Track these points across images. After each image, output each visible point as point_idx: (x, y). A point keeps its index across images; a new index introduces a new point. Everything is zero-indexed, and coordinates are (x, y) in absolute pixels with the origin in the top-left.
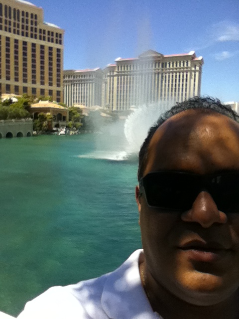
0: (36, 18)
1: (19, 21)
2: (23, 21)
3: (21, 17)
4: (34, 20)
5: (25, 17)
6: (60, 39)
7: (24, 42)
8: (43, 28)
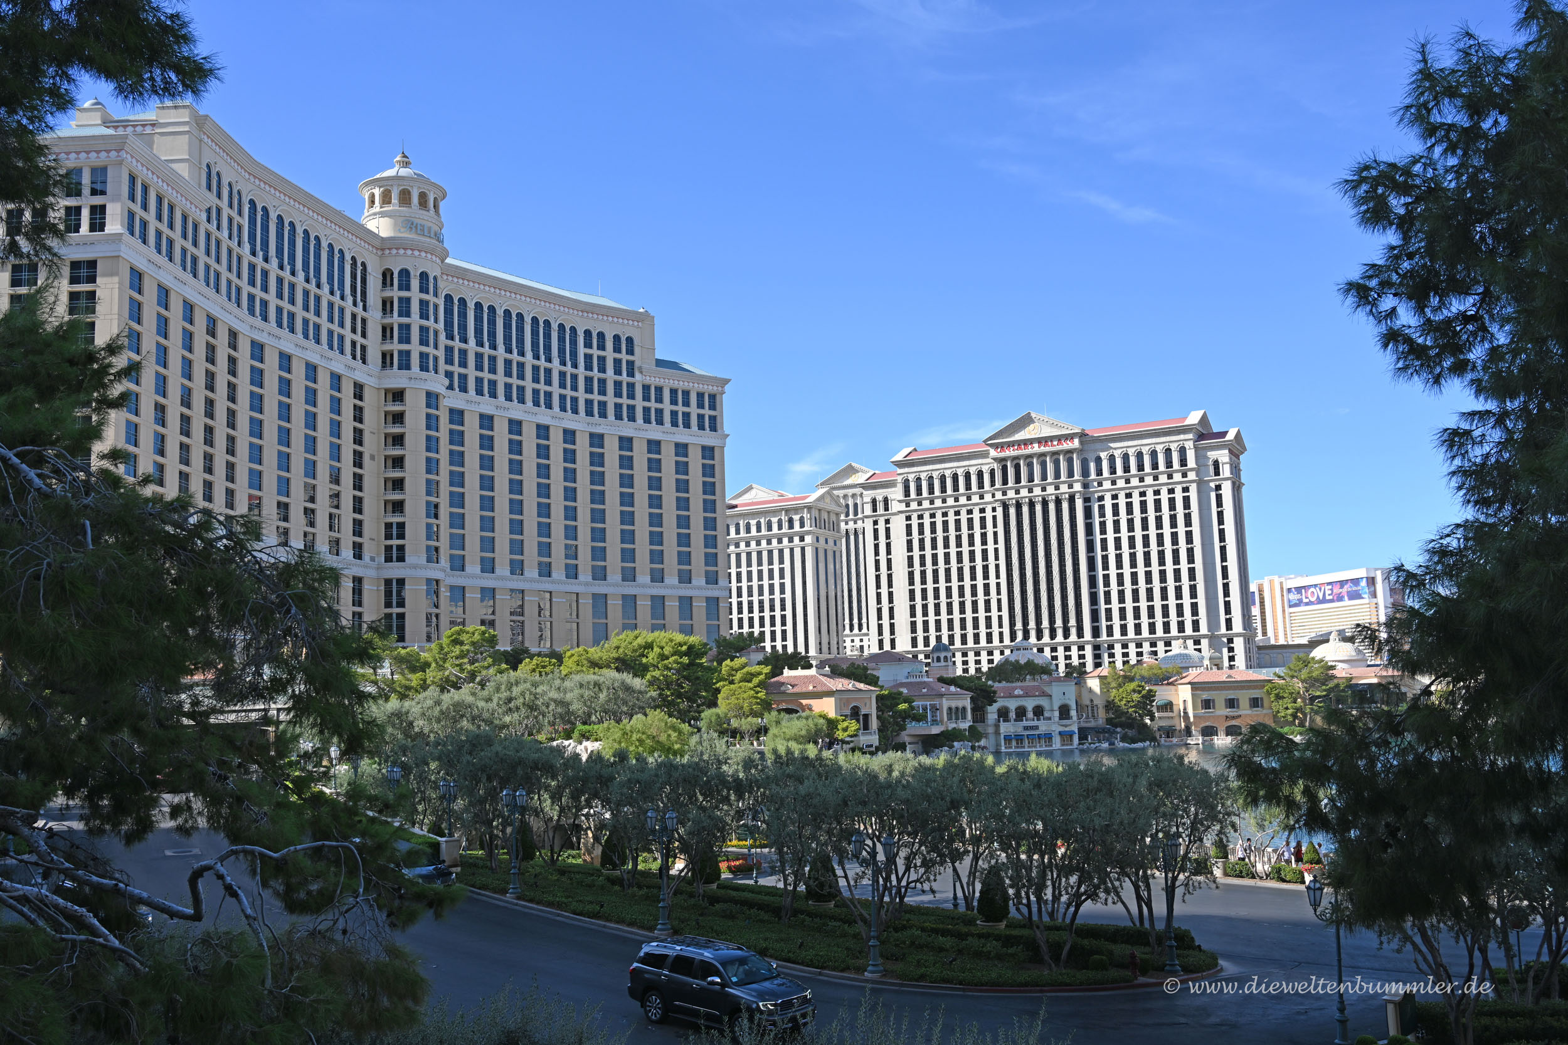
0: (630, 351)
1: (575, 365)
2: (588, 367)
3: (582, 352)
4: (624, 356)
5: (595, 352)
6: (712, 413)
7: (592, 435)
8: (654, 381)
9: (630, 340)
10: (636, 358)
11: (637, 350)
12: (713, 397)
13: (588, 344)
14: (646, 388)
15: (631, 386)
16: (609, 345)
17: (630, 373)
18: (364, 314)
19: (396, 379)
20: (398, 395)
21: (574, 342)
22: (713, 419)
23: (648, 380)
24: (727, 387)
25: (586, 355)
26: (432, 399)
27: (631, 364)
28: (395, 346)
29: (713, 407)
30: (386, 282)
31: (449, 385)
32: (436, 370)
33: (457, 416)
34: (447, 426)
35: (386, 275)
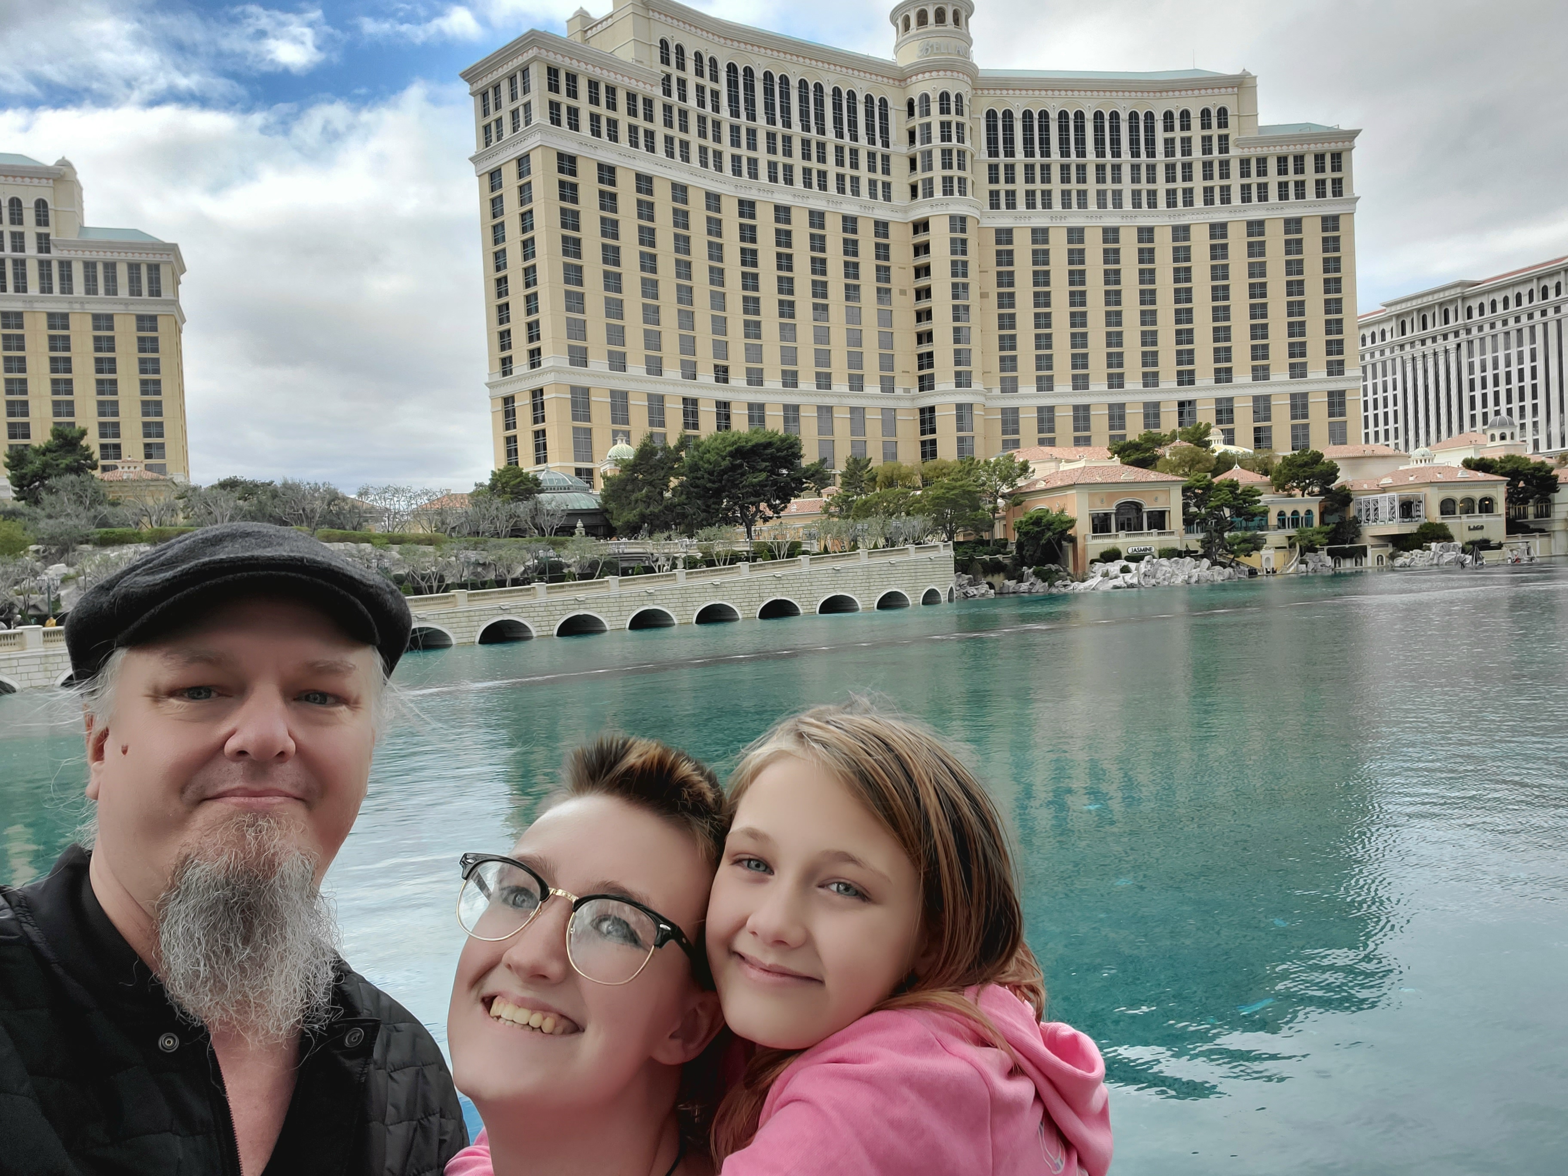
0: (1224, 124)
1: (1151, 154)
2: (1170, 152)
3: (1160, 135)
4: (1215, 132)
5: (1178, 134)
6: (1337, 175)
7: (1175, 229)
8: (1253, 152)
9: (1223, 112)
10: (1232, 131)
11: (1232, 121)
12: (1337, 157)
13: (1169, 127)
14: (1245, 163)
15: (1225, 165)
16: (1196, 123)
17: (1224, 149)
18: (885, 150)
19: (921, 210)
20: (921, 226)
21: (1150, 129)
22: (1337, 183)
23: (1246, 153)
24: (1357, 140)
25: (1166, 141)
26: (959, 223)
27: (1224, 140)
28: (919, 176)
29: (1337, 167)
30: (911, 113)
31: (994, 205)
32: (963, 192)
33: (1004, 236)
34: (992, 248)
35: (911, 104)
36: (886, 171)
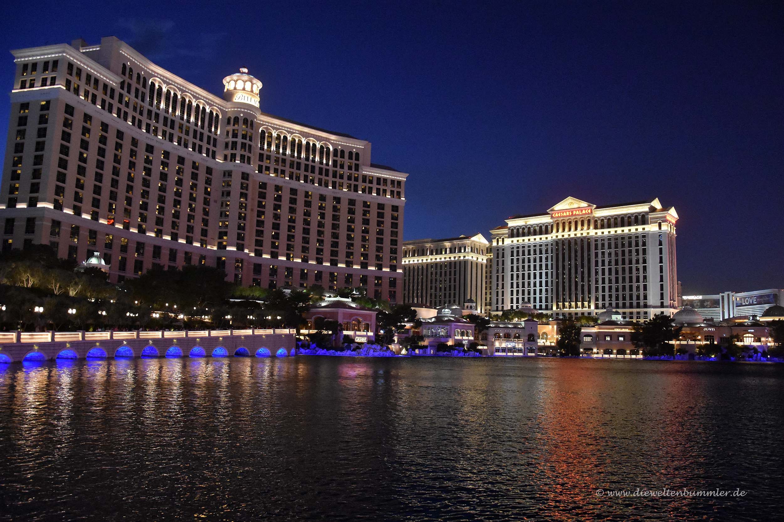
0: (357, 158)
1: (328, 164)
2: (335, 166)
3: (332, 158)
4: (354, 162)
5: (339, 159)
6: (397, 190)
7: (334, 198)
9: (357, 154)
10: (360, 163)
11: (361, 159)
12: (399, 183)
13: (335, 154)
14: (364, 177)
15: (356, 176)
16: (347, 156)
17: (357, 169)
19: (228, 166)
20: (228, 173)
21: (328, 154)
22: (399, 193)
23: (365, 173)
25: (334, 160)
26: (246, 176)
27: (357, 165)
28: (229, 151)
30: (229, 123)
31: (260, 171)
32: (249, 163)
33: (263, 186)
34: (258, 190)
35: (229, 119)
36: (215, 145)
